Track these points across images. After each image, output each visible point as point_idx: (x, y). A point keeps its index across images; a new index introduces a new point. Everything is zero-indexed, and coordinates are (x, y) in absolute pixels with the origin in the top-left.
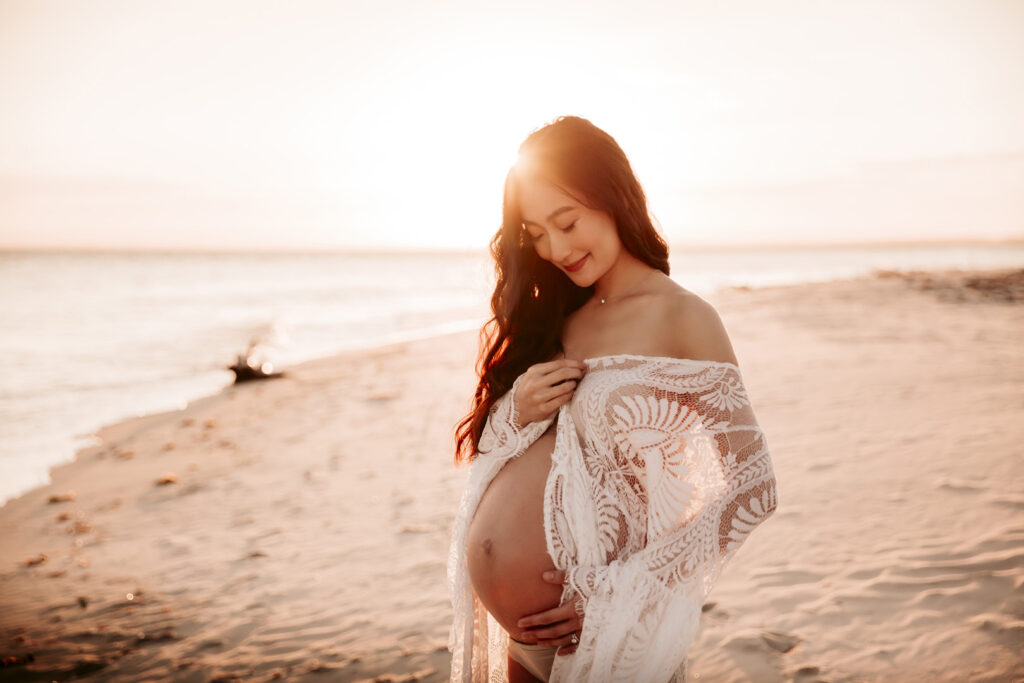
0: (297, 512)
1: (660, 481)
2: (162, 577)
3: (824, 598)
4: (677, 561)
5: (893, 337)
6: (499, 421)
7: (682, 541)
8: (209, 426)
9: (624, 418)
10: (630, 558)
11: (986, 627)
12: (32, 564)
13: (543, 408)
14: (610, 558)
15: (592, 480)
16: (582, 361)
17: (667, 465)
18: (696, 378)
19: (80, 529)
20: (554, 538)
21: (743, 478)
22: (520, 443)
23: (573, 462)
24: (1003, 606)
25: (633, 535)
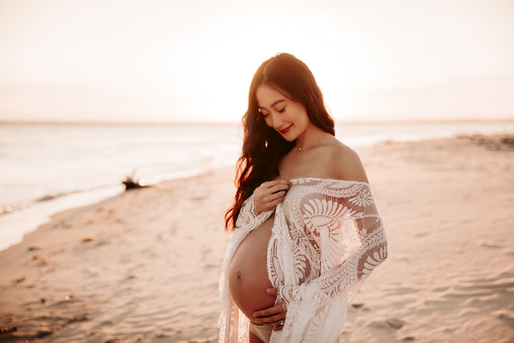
0: (153, 256)
1: (327, 244)
2: (84, 288)
3: (419, 302)
4: (336, 285)
5: (462, 168)
6: (246, 211)
7: (338, 274)
8: (111, 212)
9: (310, 211)
10: (311, 282)
11: (501, 317)
12: (19, 281)
13: (268, 205)
14: (301, 281)
15: (292, 242)
16: (289, 181)
17: (331, 235)
18: (347, 190)
19: (44, 264)
20: (272, 271)
21: (370, 242)
22: (256, 222)
23: (283, 233)
24: (510, 306)
25: (313, 271)
